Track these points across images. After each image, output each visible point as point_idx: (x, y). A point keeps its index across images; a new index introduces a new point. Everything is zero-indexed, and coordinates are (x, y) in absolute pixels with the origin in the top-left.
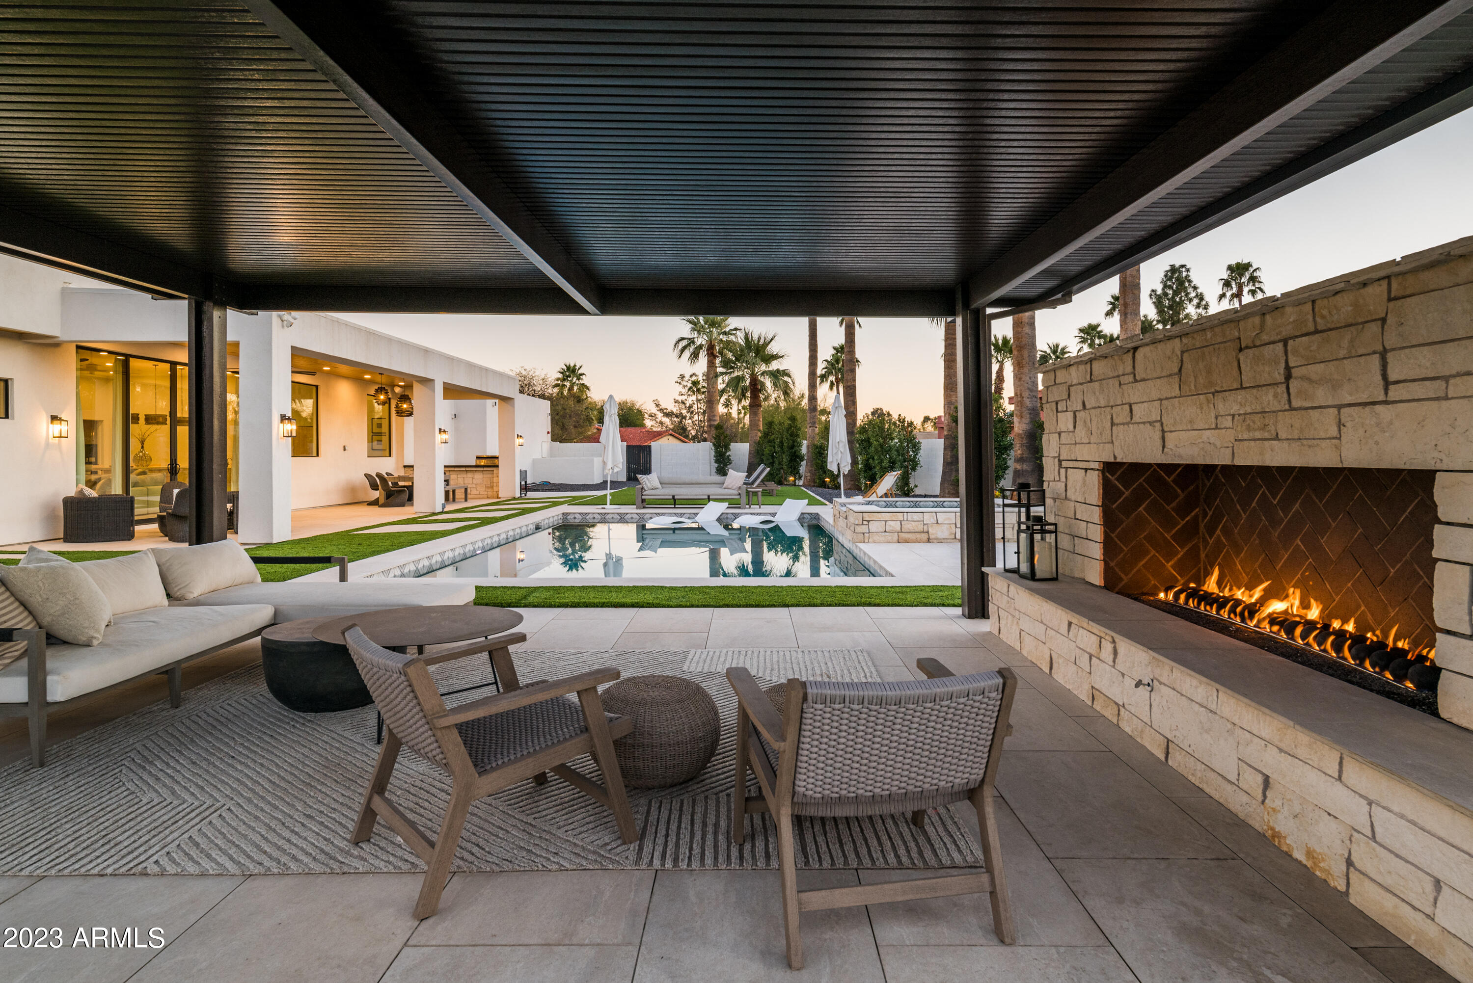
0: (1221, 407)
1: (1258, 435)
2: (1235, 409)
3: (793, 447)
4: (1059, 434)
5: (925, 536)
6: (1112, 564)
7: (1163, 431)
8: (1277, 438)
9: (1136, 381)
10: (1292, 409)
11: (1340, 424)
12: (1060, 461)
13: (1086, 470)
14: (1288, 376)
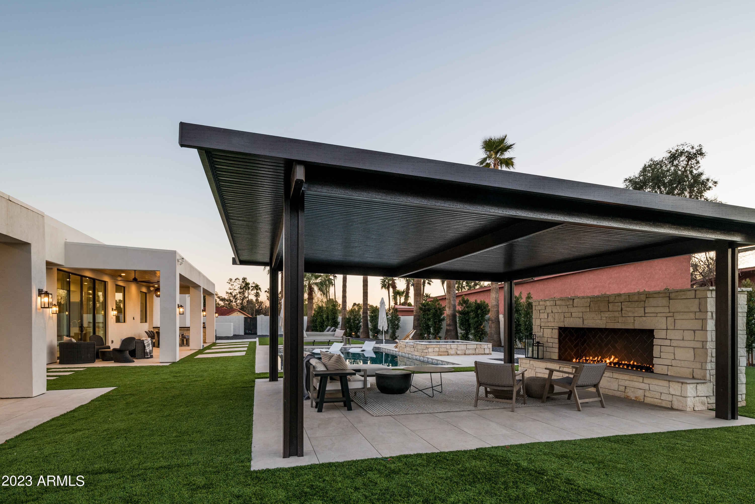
0: (603, 315)
1: (613, 321)
2: (607, 316)
3: (334, 319)
4: (541, 319)
5: (447, 353)
6: (560, 354)
7: (583, 320)
8: (618, 322)
9: (573, 307)
10: (622, 316)
11: (634, 320)
12: (541, 327)
13: (552, 329)
14: (622, 310)
